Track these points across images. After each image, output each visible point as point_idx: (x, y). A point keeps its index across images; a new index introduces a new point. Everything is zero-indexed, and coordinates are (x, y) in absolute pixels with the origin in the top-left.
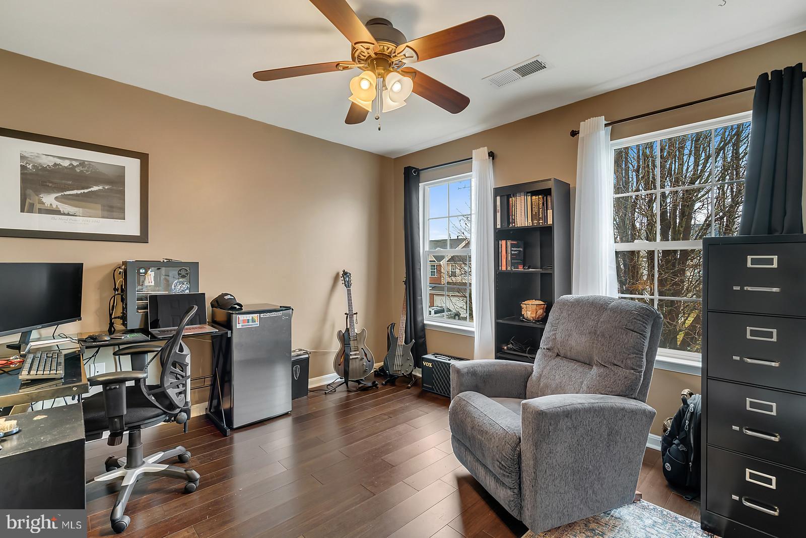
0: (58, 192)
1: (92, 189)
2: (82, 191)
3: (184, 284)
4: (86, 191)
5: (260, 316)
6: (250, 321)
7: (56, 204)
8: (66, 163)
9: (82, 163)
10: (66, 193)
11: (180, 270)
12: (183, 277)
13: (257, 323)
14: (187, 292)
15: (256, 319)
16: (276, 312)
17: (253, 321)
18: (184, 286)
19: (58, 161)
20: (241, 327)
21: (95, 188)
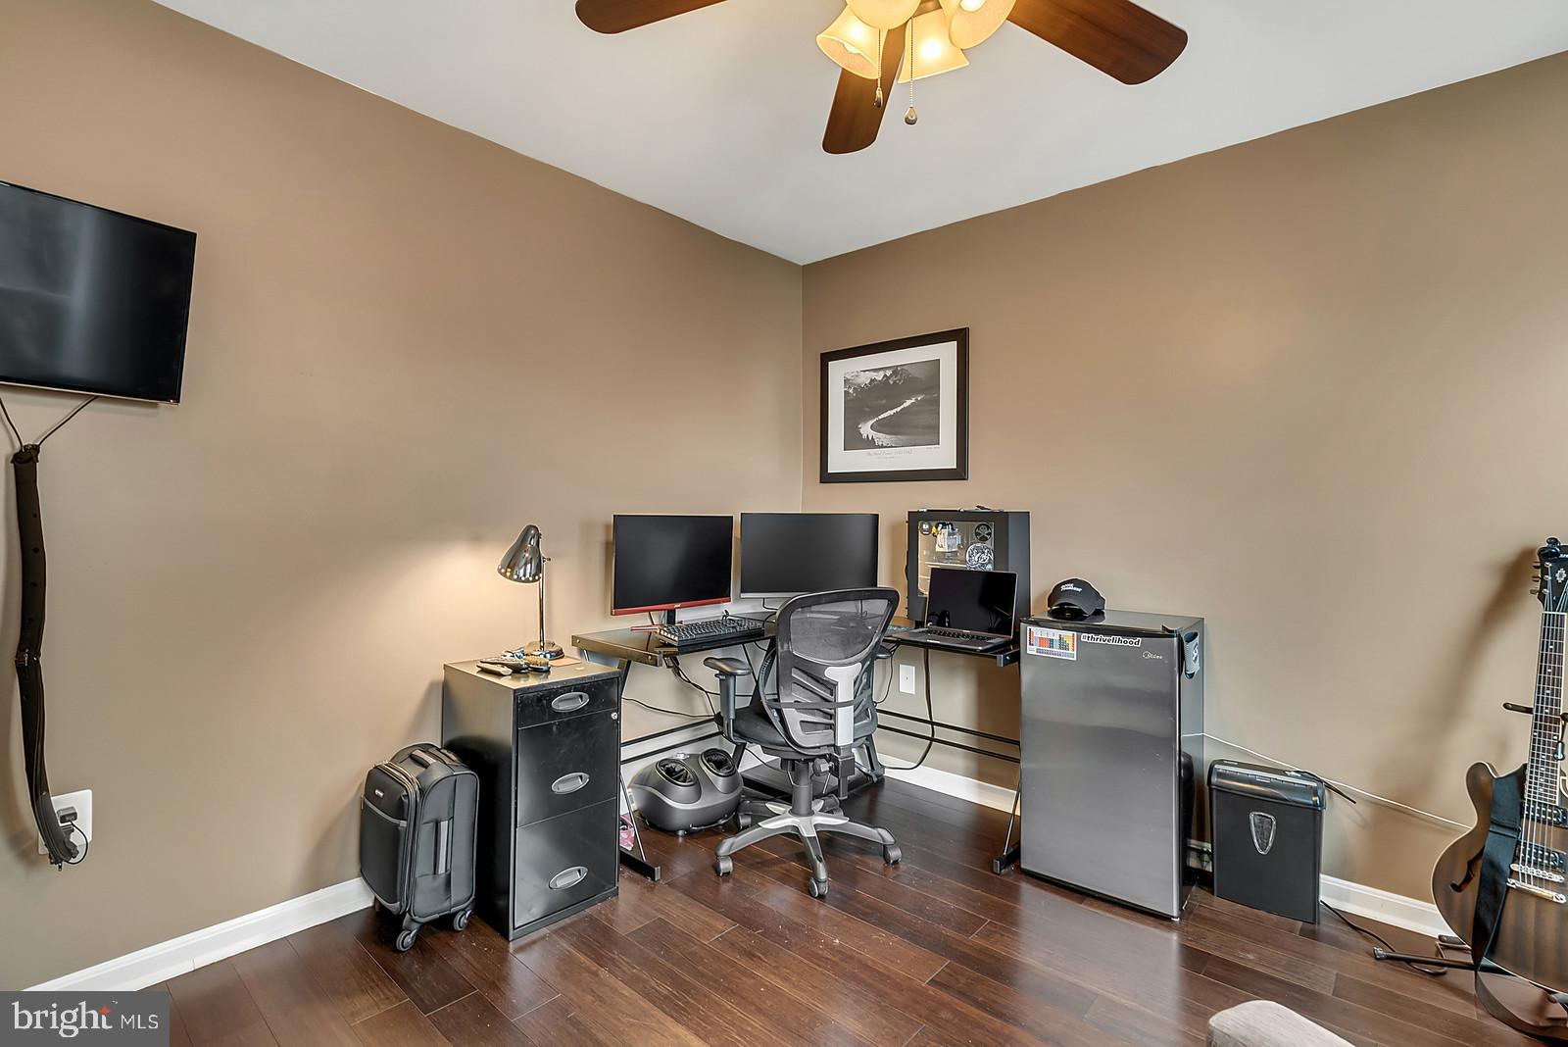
0: (872, 419)
1: (905, 405)
2: (895, 411)
3: (983, 553)
4: (899, 409)
5: (1079, 638)
6: (1056, 644)
7: (872, 434)
8: (879, 376)
9: (895, 370)
10: (880, 417)
11: (978, 527)
12: (983, 539)
13: (1070, 652)
14: (989, 567)
15: (1069, 642)
16: (1123, 636)
17: (1063, 645)
18: (984, 557)
19: (874, 375)
20: (1035, 653)
21: (908, 403)
